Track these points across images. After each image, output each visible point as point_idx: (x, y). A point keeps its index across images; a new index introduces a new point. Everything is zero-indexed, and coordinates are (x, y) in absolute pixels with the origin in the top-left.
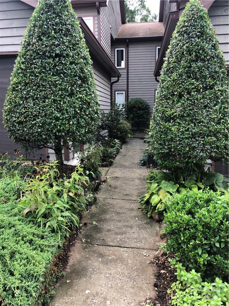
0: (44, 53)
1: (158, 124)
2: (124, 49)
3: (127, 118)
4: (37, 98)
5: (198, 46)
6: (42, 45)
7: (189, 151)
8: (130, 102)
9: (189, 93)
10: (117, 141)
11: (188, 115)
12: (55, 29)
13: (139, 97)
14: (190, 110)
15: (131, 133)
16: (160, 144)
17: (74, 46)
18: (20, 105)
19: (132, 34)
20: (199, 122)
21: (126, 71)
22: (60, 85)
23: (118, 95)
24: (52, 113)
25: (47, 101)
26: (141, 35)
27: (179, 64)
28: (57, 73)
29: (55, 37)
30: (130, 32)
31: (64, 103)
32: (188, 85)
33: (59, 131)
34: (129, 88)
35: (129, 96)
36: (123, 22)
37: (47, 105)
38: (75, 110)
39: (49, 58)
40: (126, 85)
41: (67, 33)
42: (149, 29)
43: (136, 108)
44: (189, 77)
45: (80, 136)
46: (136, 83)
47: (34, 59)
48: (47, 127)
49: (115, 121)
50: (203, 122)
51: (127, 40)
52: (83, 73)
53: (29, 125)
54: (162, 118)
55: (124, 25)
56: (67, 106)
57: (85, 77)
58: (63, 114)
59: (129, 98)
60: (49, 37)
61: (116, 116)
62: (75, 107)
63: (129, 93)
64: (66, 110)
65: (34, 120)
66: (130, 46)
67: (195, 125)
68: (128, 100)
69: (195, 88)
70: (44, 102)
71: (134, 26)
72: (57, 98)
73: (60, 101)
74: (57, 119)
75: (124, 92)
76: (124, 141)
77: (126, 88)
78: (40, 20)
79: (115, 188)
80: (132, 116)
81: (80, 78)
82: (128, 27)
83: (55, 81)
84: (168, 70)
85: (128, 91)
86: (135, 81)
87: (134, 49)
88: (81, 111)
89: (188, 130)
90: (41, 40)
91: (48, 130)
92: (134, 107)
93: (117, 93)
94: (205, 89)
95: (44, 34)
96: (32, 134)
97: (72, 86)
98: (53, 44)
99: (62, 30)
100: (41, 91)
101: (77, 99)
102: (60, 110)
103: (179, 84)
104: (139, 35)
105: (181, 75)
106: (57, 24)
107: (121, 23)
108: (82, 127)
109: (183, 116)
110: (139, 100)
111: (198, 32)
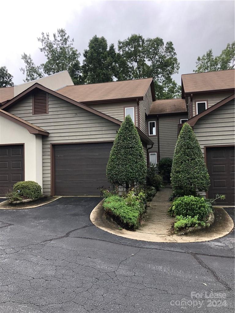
0: (125, 147)
1: (173, 174)
2: (155, 122)
3: (159, 173)
4: (123, 164)
5: (188, 143)
6: (124, 143)
7: (186, 185)
8: (161, 161)
9: (185, 162)
10: (153, 188)
11: (185, 171)
12: (129, 137)
13: (168, 157)
14: (186, 168)
15: (163, 185)
16: (175, 183)
17: (137, 143)
18: (116, 167)
19: (161, 111)
20: (190, 173)
21: (157, 137)
22: (132, 159)
23: (152, 155)
24: (129, 171)
25: (127, 165)
26: (168, 111)
27: (181, 150)
28: (131, 155)
29: (129, 140)
30: (159, 109)
31: (134, 166)
32: (185, 159)
33: (132, 178)
34: (160, 150)
35: (160, 156)
36: (154, 100)
37: (127, 167)
38: (138, 169)
39: (127, 148)
40: (157, 148)
41: (134, 138)
42: (174, 105)
43: (166, 165)
44: (185, 155)
45: (140, 180)
46: (165, 146)
47: (121, 149)
48: (127, 176)
49: (152, 174)
50: (191, 173)
51: (158, 116)
52: (140, 154)
53: (120, 175)
54: (175, 172)
55: (154, 102)
56: (135, 167)
57: (141, 155)
58: (133, 171)
59: (160, 157)
60: (127, 140)
61: (153, 171)
62: (138, 168)
63: (160, 153)
64: (135, 169)
65: (122, 173)
66: (159, 119)
67: (188, 175)
68: (159, 159)
69: (188, 159)
70: (126, 166)
71: (162, 103)
72: (131, 164)
73: (132, 165)
74: (131, 173)
75: (156, 153)
76: (158, 190)
77: (158, 150)
78: (123, 134)
79: (155, 209)
80: (163, 171)
81: (139, 155)
82: (158, 104)
83: (130, 158)
84: (177, 152)
85: (159, 152)
86: (164, 144)
87: (163, 121)
88: (140, 169)
89: (185, 176)
90: (124, 141)
91: (127, 177)
92: (165, 165)
93: (151, 154)
94: (191, 160)
95: (125, 139)
96: (121, 179)
97: (137, 159)
98: (129, 143)
99: (132, 137)
100: (124, 161)
101: (139, 164)
102: (132, 169)
103: (181, 158)
104: (166, 111)
105: (182, 154)
106: (130, 135)
107: (152, 101)
108: (140, 176)
109: (183, 171)
110: (168, 159)
111: (188, 137)
